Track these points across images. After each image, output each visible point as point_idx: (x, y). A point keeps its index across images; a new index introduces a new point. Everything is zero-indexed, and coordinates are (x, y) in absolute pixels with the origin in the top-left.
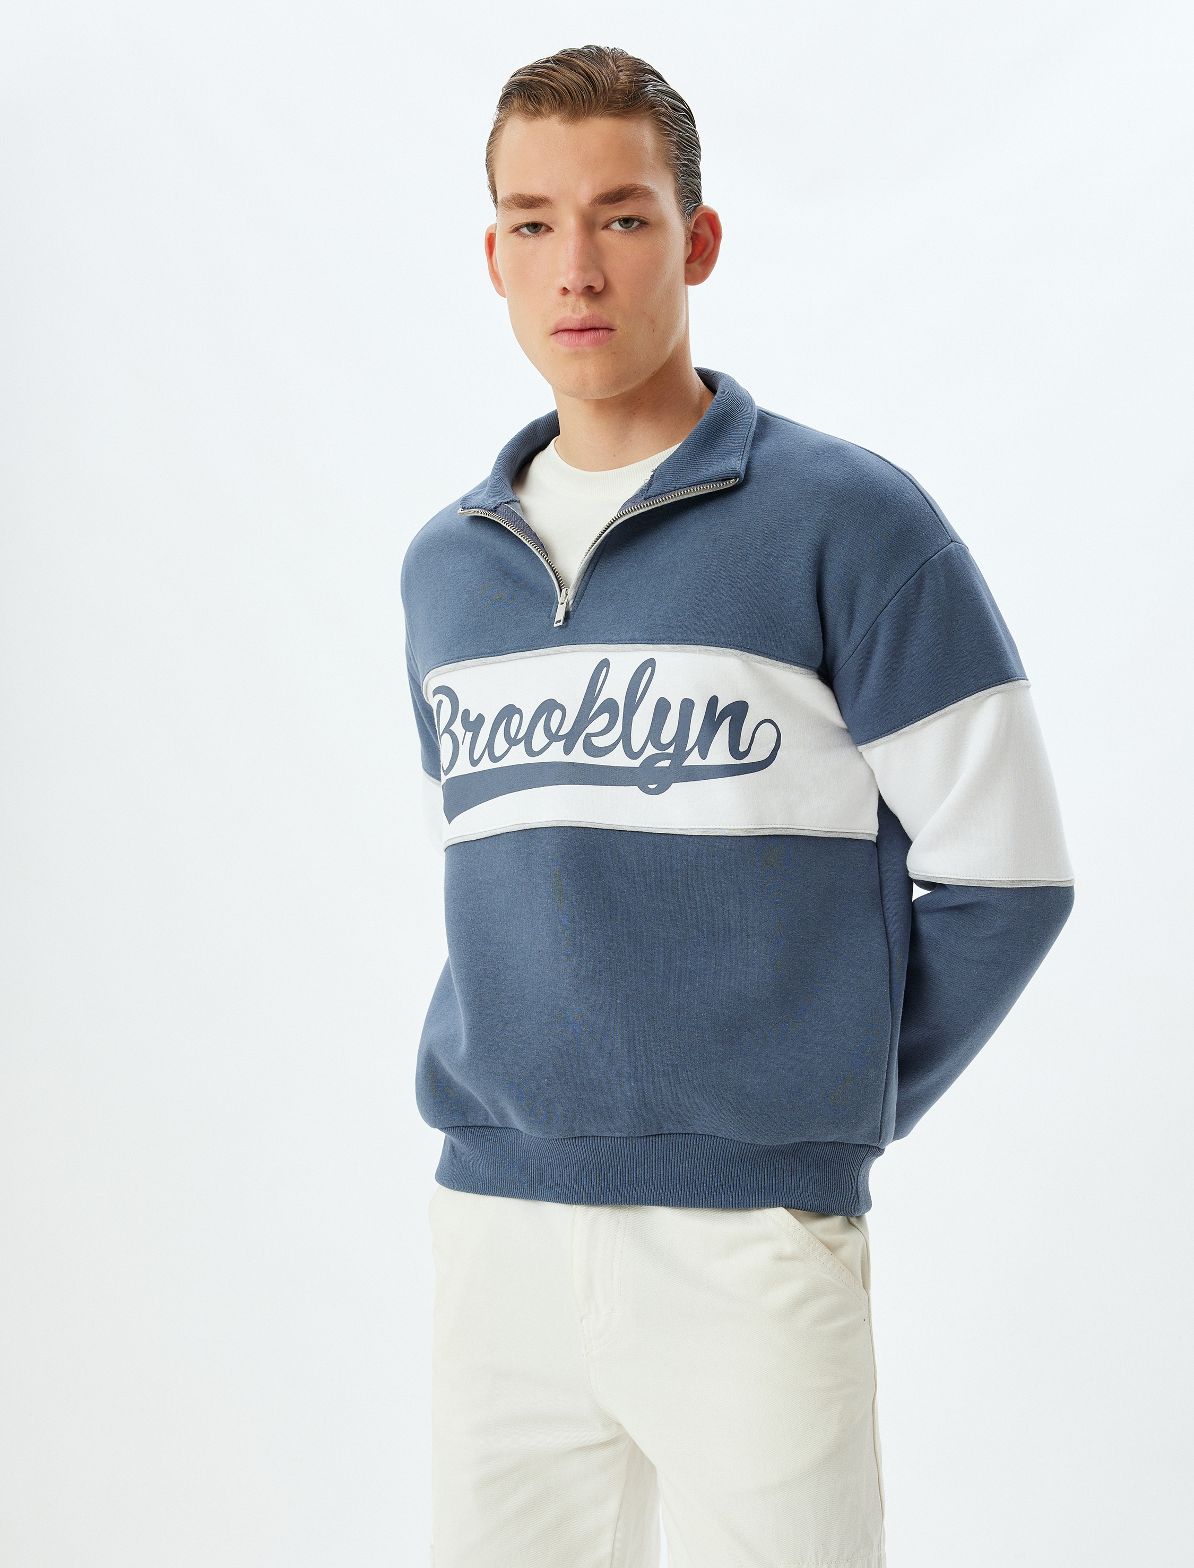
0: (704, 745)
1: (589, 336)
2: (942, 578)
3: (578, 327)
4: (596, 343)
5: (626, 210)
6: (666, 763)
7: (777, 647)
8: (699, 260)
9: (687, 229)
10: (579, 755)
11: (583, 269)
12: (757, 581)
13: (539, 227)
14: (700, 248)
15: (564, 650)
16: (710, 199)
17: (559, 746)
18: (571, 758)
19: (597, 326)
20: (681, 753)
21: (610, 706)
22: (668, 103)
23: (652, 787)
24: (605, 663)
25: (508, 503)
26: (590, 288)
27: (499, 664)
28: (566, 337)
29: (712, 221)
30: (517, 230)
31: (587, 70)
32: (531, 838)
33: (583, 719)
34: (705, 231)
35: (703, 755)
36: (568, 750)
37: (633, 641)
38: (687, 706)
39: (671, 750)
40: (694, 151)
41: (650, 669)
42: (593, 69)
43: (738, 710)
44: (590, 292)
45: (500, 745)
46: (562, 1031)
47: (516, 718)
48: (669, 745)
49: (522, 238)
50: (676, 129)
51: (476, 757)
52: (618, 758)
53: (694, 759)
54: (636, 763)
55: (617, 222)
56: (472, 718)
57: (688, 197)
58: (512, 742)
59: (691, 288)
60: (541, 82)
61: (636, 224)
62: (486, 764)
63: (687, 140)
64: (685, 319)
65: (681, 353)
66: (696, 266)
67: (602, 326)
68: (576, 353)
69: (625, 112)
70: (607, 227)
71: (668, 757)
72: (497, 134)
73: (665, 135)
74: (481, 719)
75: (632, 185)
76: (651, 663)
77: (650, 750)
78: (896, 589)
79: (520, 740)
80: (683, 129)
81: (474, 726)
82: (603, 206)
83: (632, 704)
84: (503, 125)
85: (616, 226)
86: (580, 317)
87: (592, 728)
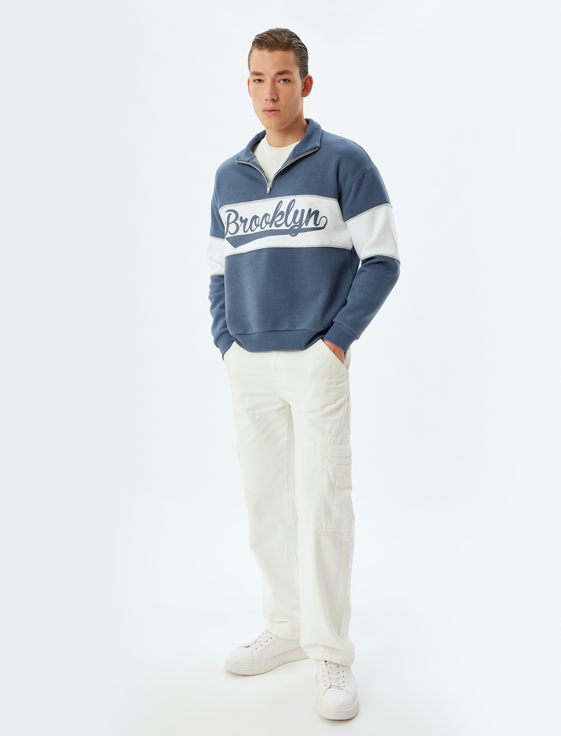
0: (307, 222)
1: (273, 112)
2: (370, 174)
3: (270, 110)
4: (274, 114)
5: (285, 77)
6: (297, 228)
7: (328, 194)
8: (306, 90)
9: (302, 82)
10: (274, 228)
11: (271, 94)
12: (322, 176)
13: (261, 80)
14: (307, 86)
15: (270, 199)
16: (311, 73)
17: (268, 225)
18: (272, 228)
19: (275, 110)
20: (301, 225)
21: (282, 213)
22: (298, 46)
23: (293, 234)
24: (281, 202)
25: (252, 159)
26: (273, 99)
27: (251, 204)
28: (266, 112)
29: (310, 79)
30: (254, 81)
31: (276, 37)
32: (262, 251)
33: (274, 217)
34: (308, 82)
35: (307, 225)
36: (270, 226)
37: (289, 195)
38: (303, 211)
39: (298, 224)
40: (306, 60)
41: (294, 202)
42: (277, 36)
43: (317, 213)
44: (273, 100)
45: (254, 227)
46: (270, 303)
47: (258, 219)
48: (298, 223)
49: (256, 83)
50: (300, 54)
51: (246, 230)
52: (284, 227)
53: (304, 226)
54: (289, 228)
55: (282, 80)
56: (244, 219)
57: (303, 73)
58: (257, 226)
59: (304, 98)
60: (263, 40)
61: (287, 81)
62: (249, 232)
63: (304, 57)
64: (301, 107)
65: (301, 115)
66: (305, 92)
67: (276, 110)
68: (269, 117)
69: (286, 50)
70: (279, 82)
71: (297, 226)
72: (251, 53)
73: (297, 56)
74: (246, 220)
75: (286, 70)
76: (294, 200)
77: (293, 224)
78: (357, 176)
79: (259, 225)
80: (303, 53)
81: (245, 221)
82: (278, 76)
83: (288, 212)
84: (253, 51)
85: (282, 82)
86: (270, 107)
87: (277, 219)
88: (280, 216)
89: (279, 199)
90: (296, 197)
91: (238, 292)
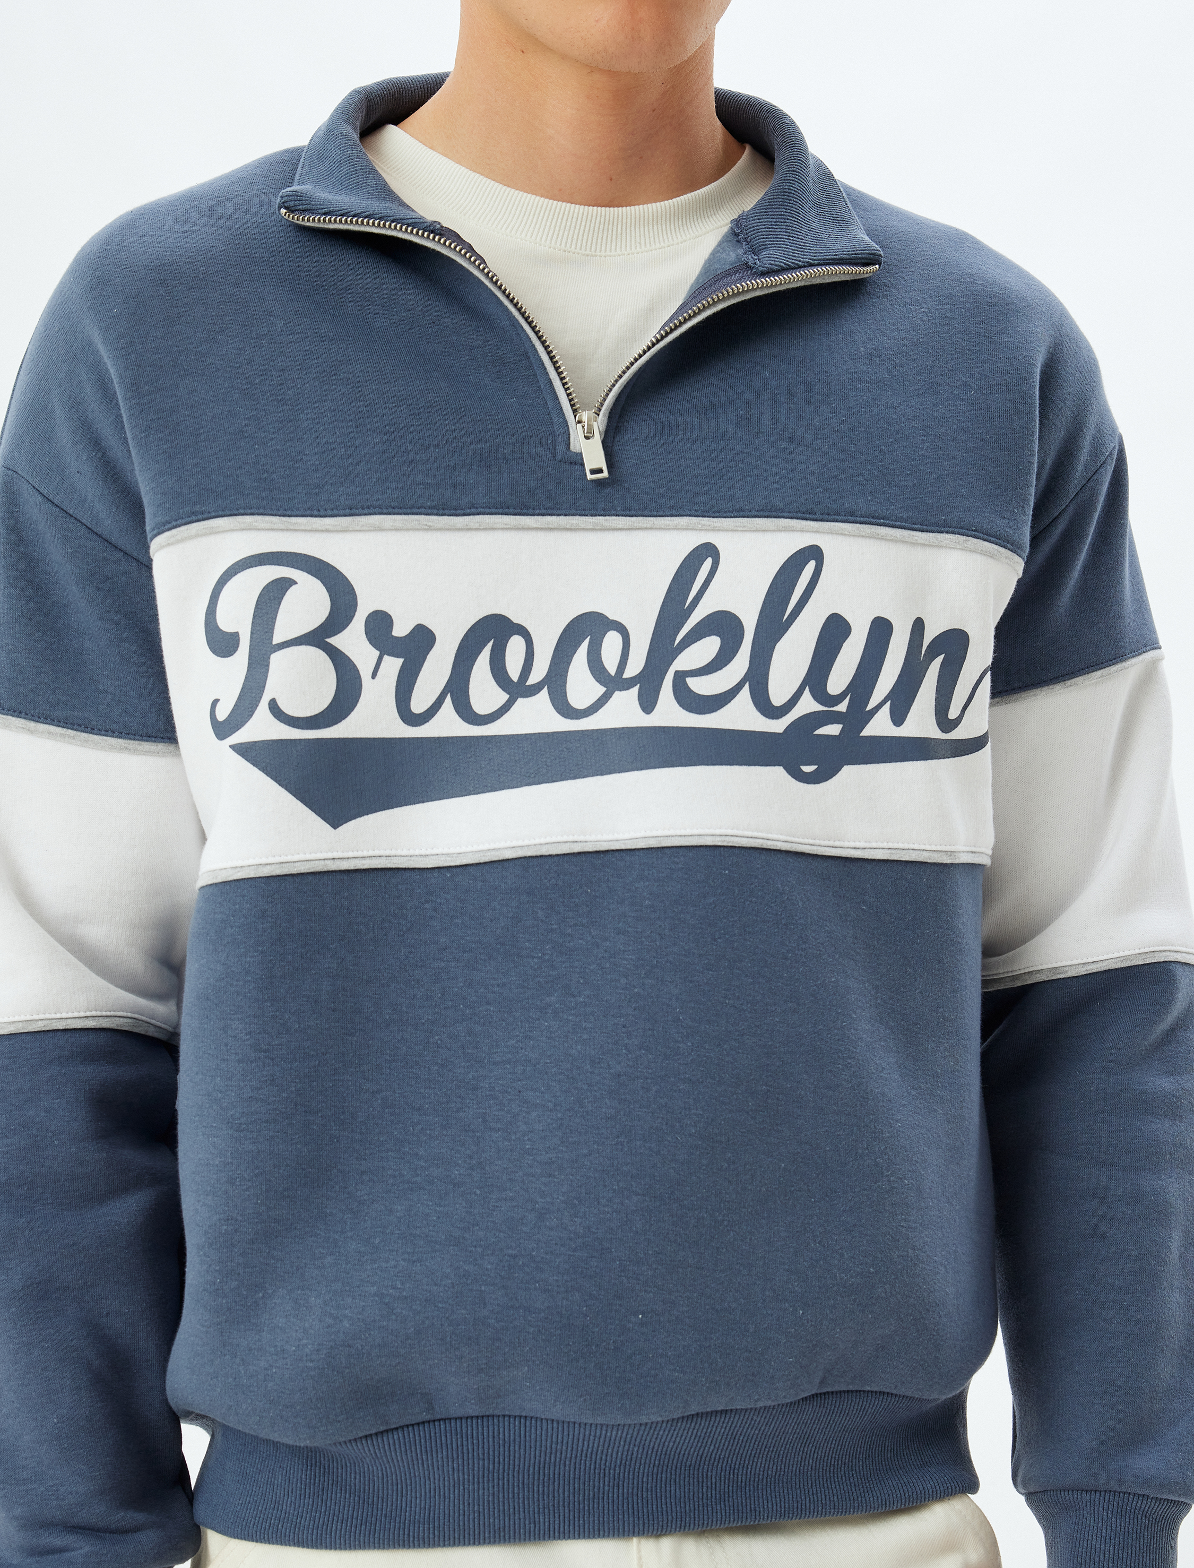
0: (899, 701)
6: (833, 730)
10: (671, 713)
17: (625, 697)
18: (657, 719)
20: (860, 714)
21: (726, 621)
23: (808, 769)
24: (710, 551)
33: (664, 646)
35: (898, 718)
36: (648, 703)
37: (769, 513)
38: (880, 631)
39: (842, 707)
43: (954, 646)
48: (839, 699)
51: (420, 706)
52: (743, 717)
53: (881, 726)
54: (778, 726)
56: (401, 629)
58: (515, 691)
62: (451, 726)
71: (837, 718)
74: (422, 637)
77: (808, 705)
79: (530, 682)
81: (406, 647)
87: (686, 661)
88: (709, 647)
89: (690, 533)
90: (831, 533)
91: (358, 1137)
